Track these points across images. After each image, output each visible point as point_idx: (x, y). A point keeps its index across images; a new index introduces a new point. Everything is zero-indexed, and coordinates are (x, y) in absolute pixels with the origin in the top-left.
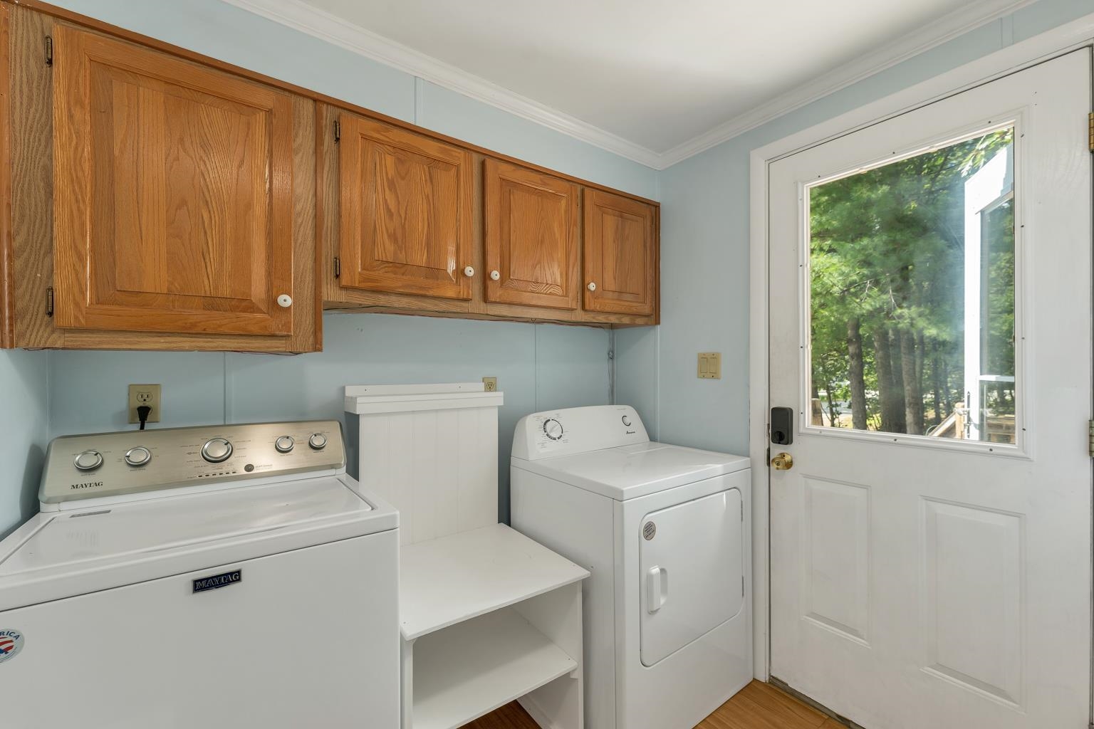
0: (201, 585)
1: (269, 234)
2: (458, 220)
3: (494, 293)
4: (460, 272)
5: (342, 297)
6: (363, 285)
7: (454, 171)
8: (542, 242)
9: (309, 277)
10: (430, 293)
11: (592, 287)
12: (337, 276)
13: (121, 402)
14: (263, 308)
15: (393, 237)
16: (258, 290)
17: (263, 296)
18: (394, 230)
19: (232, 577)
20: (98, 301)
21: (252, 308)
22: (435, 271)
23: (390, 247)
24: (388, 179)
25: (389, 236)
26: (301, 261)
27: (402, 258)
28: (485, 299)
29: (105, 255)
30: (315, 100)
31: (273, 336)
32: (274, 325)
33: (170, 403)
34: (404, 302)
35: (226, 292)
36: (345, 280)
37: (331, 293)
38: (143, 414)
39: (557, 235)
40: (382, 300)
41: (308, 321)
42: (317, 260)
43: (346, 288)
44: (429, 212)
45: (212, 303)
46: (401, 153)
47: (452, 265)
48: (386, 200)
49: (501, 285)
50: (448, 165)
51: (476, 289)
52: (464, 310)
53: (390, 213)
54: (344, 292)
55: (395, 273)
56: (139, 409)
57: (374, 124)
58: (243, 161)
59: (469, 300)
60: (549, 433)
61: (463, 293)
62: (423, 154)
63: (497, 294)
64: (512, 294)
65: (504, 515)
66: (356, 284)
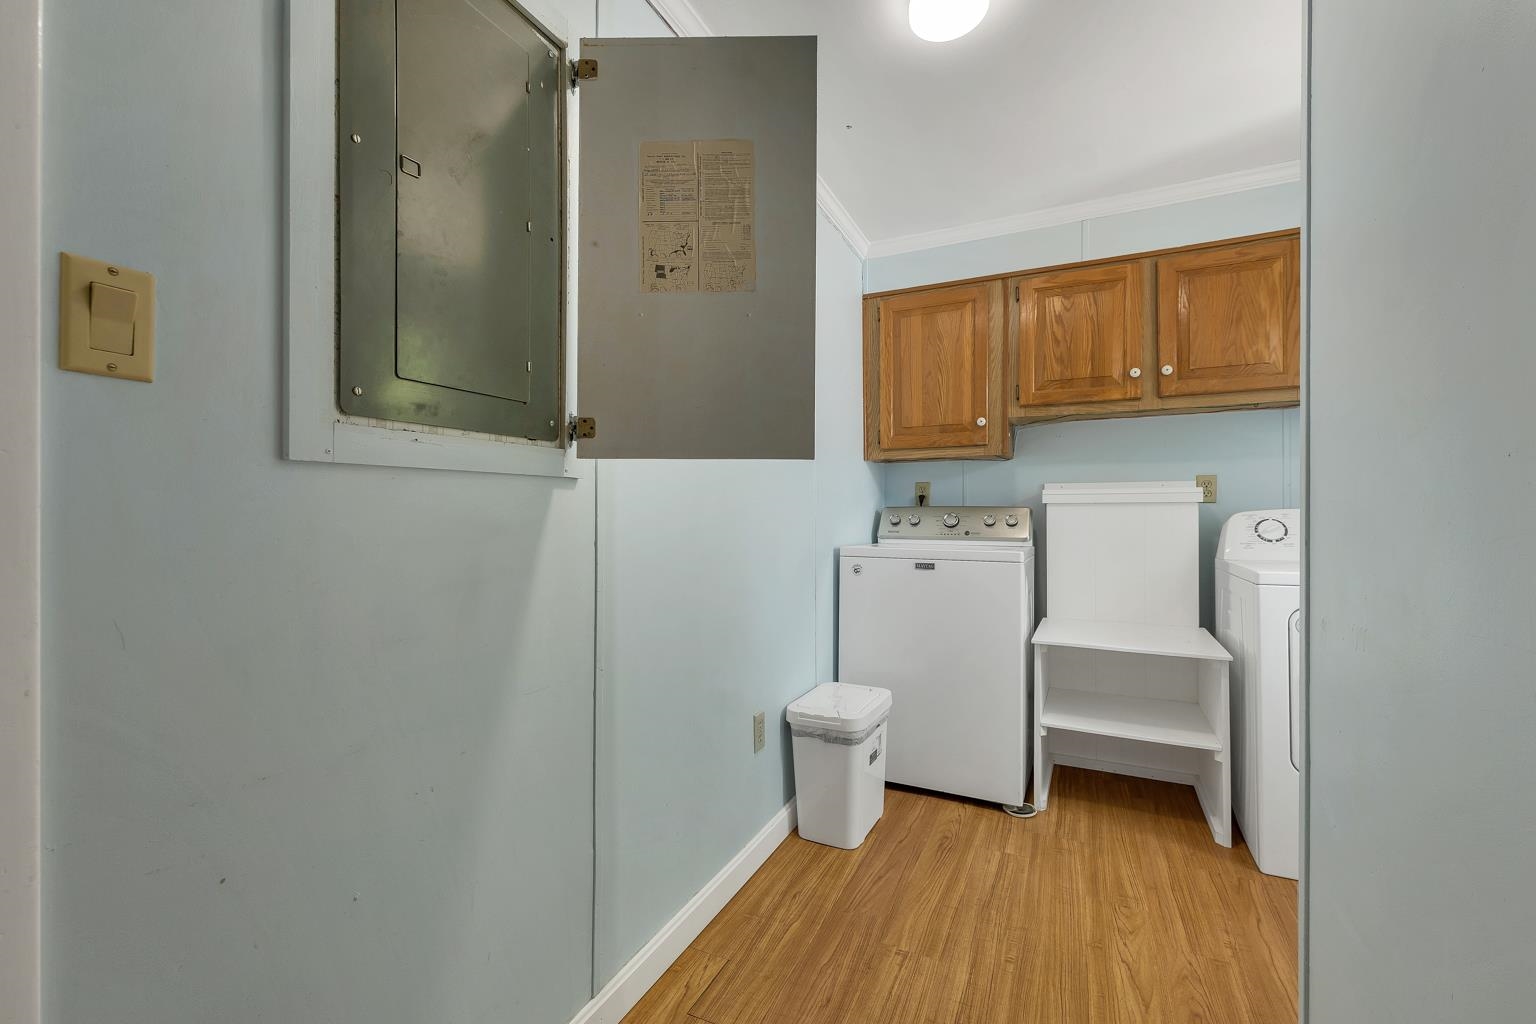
0: (919, 566)
1: (973, 380)
2: (1125, 330)
3: (1170, 387)
4: (1126, 375)
5: (1022, 413)
6: (1035, 402)
7: (1120, 285)
8: (1239, 319)
9: (999, 404)
10: (1095, 399)
12: (1018, 399)
13: (911, 495)
14: (969, 427)
15: (1060, 360)
16: (967, 417)
17: (970, 420)
18: (1061, 354)
19: (931, 567)
20: (895, 435)
21: (964, 429)
22: (1099, 380)
23: (1057, 368)
24: (1056, 316)
25: (1057, 360)
26: (993, 391)
27: (1068, 374)
28: (1160, 396)
29: (898, 410)
30: (1003, 279)
31: (976, 446)
32: (977, 439)
33: (935, 495)
34: (1072, 410)
35: (951, 421)
36: (1023, 401)
37: (1015, 412)
38: (922, 499)
39: (1264, 304)
40: (1054, 411)
41: (998, 435)
42: (1004, 391)
43: (1025, 406)
44: (1093, 332)
45: (944, 429)
46: (1067, 290)
47: (1116, 372)
48: (1053, 333)
49: (1179, 379)
50: (1113, 282)
51: (1149, 386)
52: (1137, 409)
53: (1057, 341)
54: (1023, 410)
55: (1061, 388)
56: (920, 496)
57: (1044, 277)
58: (958, 340)
59: (1139, 399)
60: (1263, 535)
61: (1131, 393)
62: (1087, 283)
63: (1173, 388)
64: (1194, 385)
65: (1208, 619)
66: (1031, 402)
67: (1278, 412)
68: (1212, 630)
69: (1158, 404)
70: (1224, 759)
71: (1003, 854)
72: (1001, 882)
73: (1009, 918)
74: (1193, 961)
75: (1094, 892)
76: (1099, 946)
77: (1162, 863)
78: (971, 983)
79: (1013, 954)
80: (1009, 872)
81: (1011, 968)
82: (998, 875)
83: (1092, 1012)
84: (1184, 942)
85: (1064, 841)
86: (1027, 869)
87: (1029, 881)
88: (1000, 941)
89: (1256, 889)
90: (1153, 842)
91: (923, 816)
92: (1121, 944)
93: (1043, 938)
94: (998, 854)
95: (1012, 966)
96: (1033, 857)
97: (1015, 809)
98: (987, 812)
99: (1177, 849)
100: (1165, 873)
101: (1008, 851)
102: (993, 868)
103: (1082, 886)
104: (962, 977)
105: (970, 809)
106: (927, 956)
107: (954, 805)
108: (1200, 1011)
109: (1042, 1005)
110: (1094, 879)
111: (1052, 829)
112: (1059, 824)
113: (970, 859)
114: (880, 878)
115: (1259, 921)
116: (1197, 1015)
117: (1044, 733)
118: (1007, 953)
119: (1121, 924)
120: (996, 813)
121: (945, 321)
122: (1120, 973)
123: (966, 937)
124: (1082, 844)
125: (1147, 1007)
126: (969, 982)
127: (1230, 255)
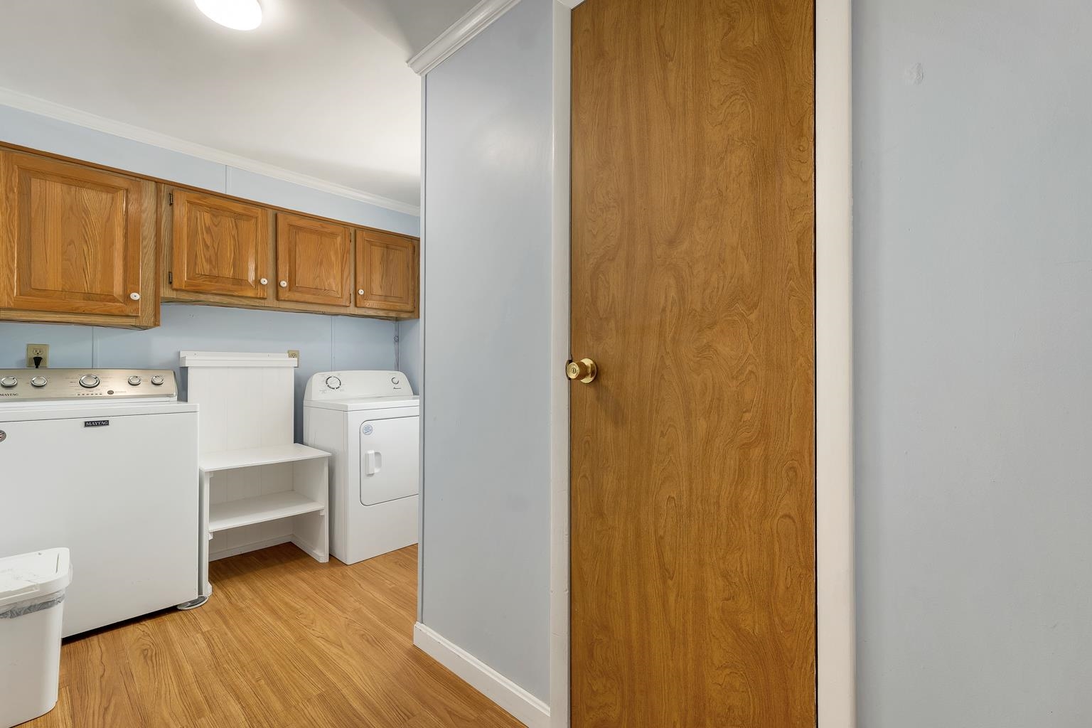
0: (87, 424)
1: (125, 258)
2: (257, 251)
3: (284, 295)
4: (257, 282)
5: (174, 295)
6: (187, 288)
7: (254, 221)
8: (321, 263)
10: (236, 294)
11: (361, 292)
12: (171, 283)
13: (21, 355)
14: (121, 300)
15: (209, 261)
16: (118, 290)
17: (121, 293)
18: (210, 257)
20: (20, 294)
21: (114, 300)
22: (239, 281)
23: (207, 267)
24: (205, 227)
25: (207, 260)
26: (146, 272)
27: (215, 272)
28: (277, 298)
30: (156, 183)
31: (127, 316)
32: (129, 309)
33: (53, 356)
34: (217, 299)
35: (98, 291)
36: (175, 285)
37: (166, 293)
38: (37, 361)
39: (333, 258)
40: (202, 297)
41: (150, 309)
42: (157, 273)
43: (177, 290)
44: (235, 246)
45: (88, 296)
46: (216, 211)
47: (251, 277)
48: (204, 239)
49: (290, 290)
50: (249, 217)
51: (270, 292)
52: (263, 305)
53: (207, 246)
54: (175, 292)
55: (211, 281)
56: (35, 358)
57: (196, 195)
58: (109, 218)
59: (265, 299)
60: (330, 385)
61: (260, 294)
62: (231, 211)
63: (286, 296)
64: (297, 296)
65: (299, 438)
66: (184, 288)
67: (330, 316)
68: (302, 442)
69: (276, 304)
70: (325, 513)
71: (203, 634)
72: (216, 648)
73: (239, 662)
74: (348, 617)
75: (280, 618)
76: (302, 639)
77: (304, 585)
78: (245, 707)
79: (258, 675)
80: (216, 640)
81: (263, 682)
82: (210, 645)
83: (321, 667)
84: (338, 612)
85: (239, 604)
86: (227, 631)
87: (235, 637)
88: (244, 676)
89: (350, 573)
90: (291, 578)
91: (107, 650)
92: (312, 632)
93: (268, 656)
94: (199, 635)
95: (263, 681)
96: (226, 622)
97: (190, 604)
98: (166, 618)
99: (304, 575)
100: (308, 589)
101: (205, 629)
102: (203, 644)
103: (269, 619)
104: (235, 708)
105: (148, 623)
106: (200, 718)
107: (131, 628)
108: (362, 632)
109: (294, 683)
110: (273, 612)
111: (226, 601)
112: (228, 597)
113: (179, 650)
114: (106, 709)
115: (360, 585)
116: (363, 635)
117: (211, 538)
118: (253, 678)
119: (305, 624)
120: (175, 615)
121: (89, 197)
122: (320, 643)
123: (220, 690)
124: (253, 599)
125: (342, 647)
126: (243, 707)
127: (317, 225)
